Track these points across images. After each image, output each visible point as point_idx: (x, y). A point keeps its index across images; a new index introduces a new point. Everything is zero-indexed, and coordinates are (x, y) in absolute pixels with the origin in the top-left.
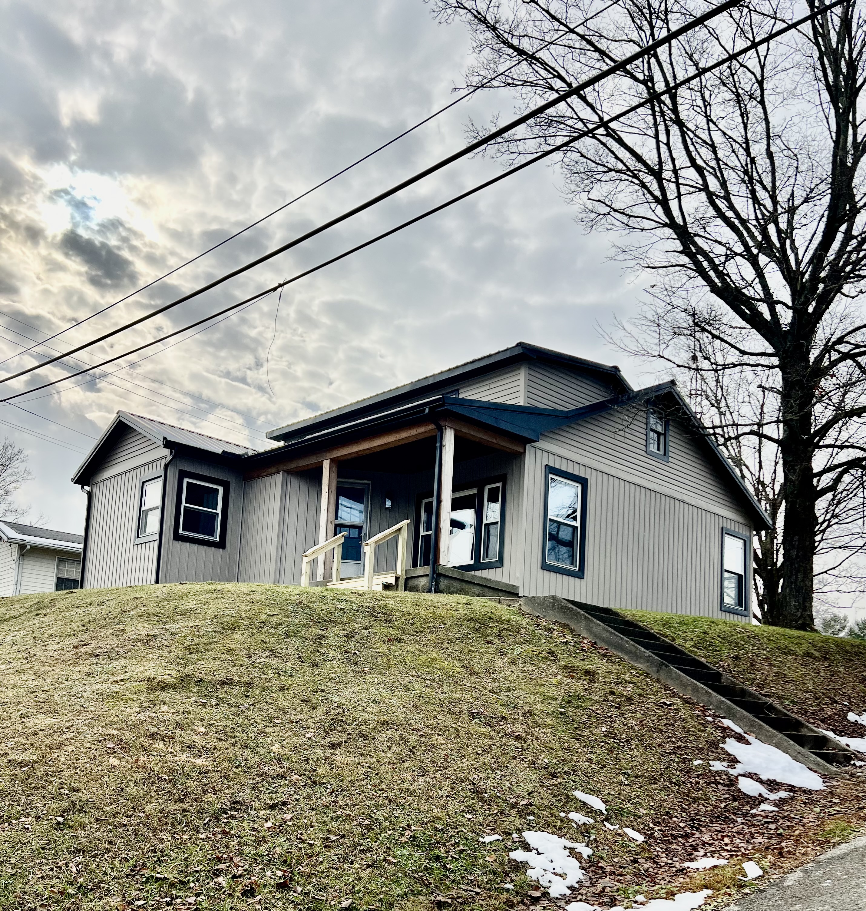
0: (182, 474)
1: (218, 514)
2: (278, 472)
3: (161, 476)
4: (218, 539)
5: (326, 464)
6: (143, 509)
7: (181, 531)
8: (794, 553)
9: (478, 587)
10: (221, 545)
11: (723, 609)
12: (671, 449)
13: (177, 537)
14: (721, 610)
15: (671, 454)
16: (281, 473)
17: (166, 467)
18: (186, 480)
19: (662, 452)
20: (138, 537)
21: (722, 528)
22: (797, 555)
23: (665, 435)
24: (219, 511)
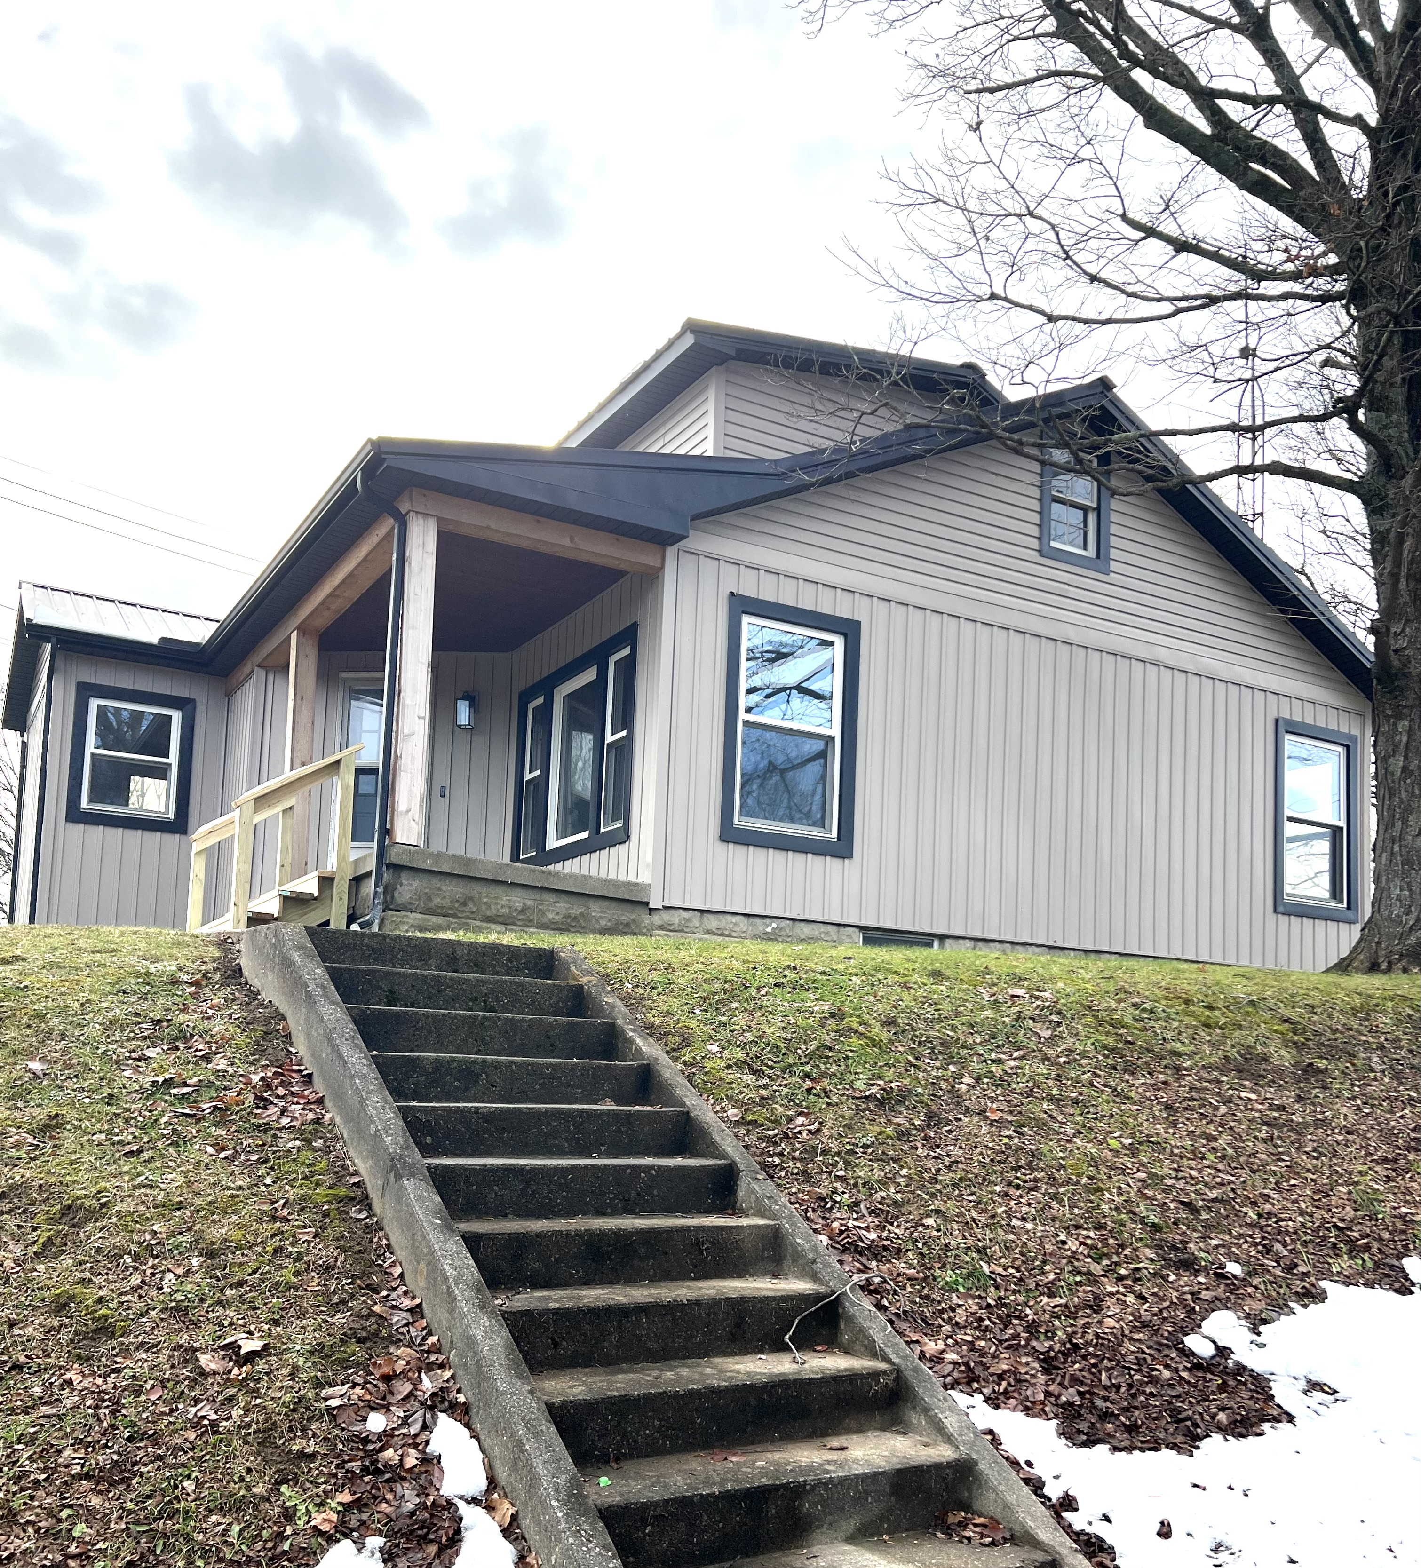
0: (85, 691)
1: (170, 765)
7: (84, 804)
8: (1397, 764)
9: (520, 892)
10: (178, 826)
11: (1281, 909)
12: (1114, 541)
13: (75, 815)
14: (1275, 911)
15: (1114, 554)
18: (94, 704)
19: (1091, 552)
21: (1277, 721)
22: (1405, 769)
23: (1098, 509)
24: (173, 758)
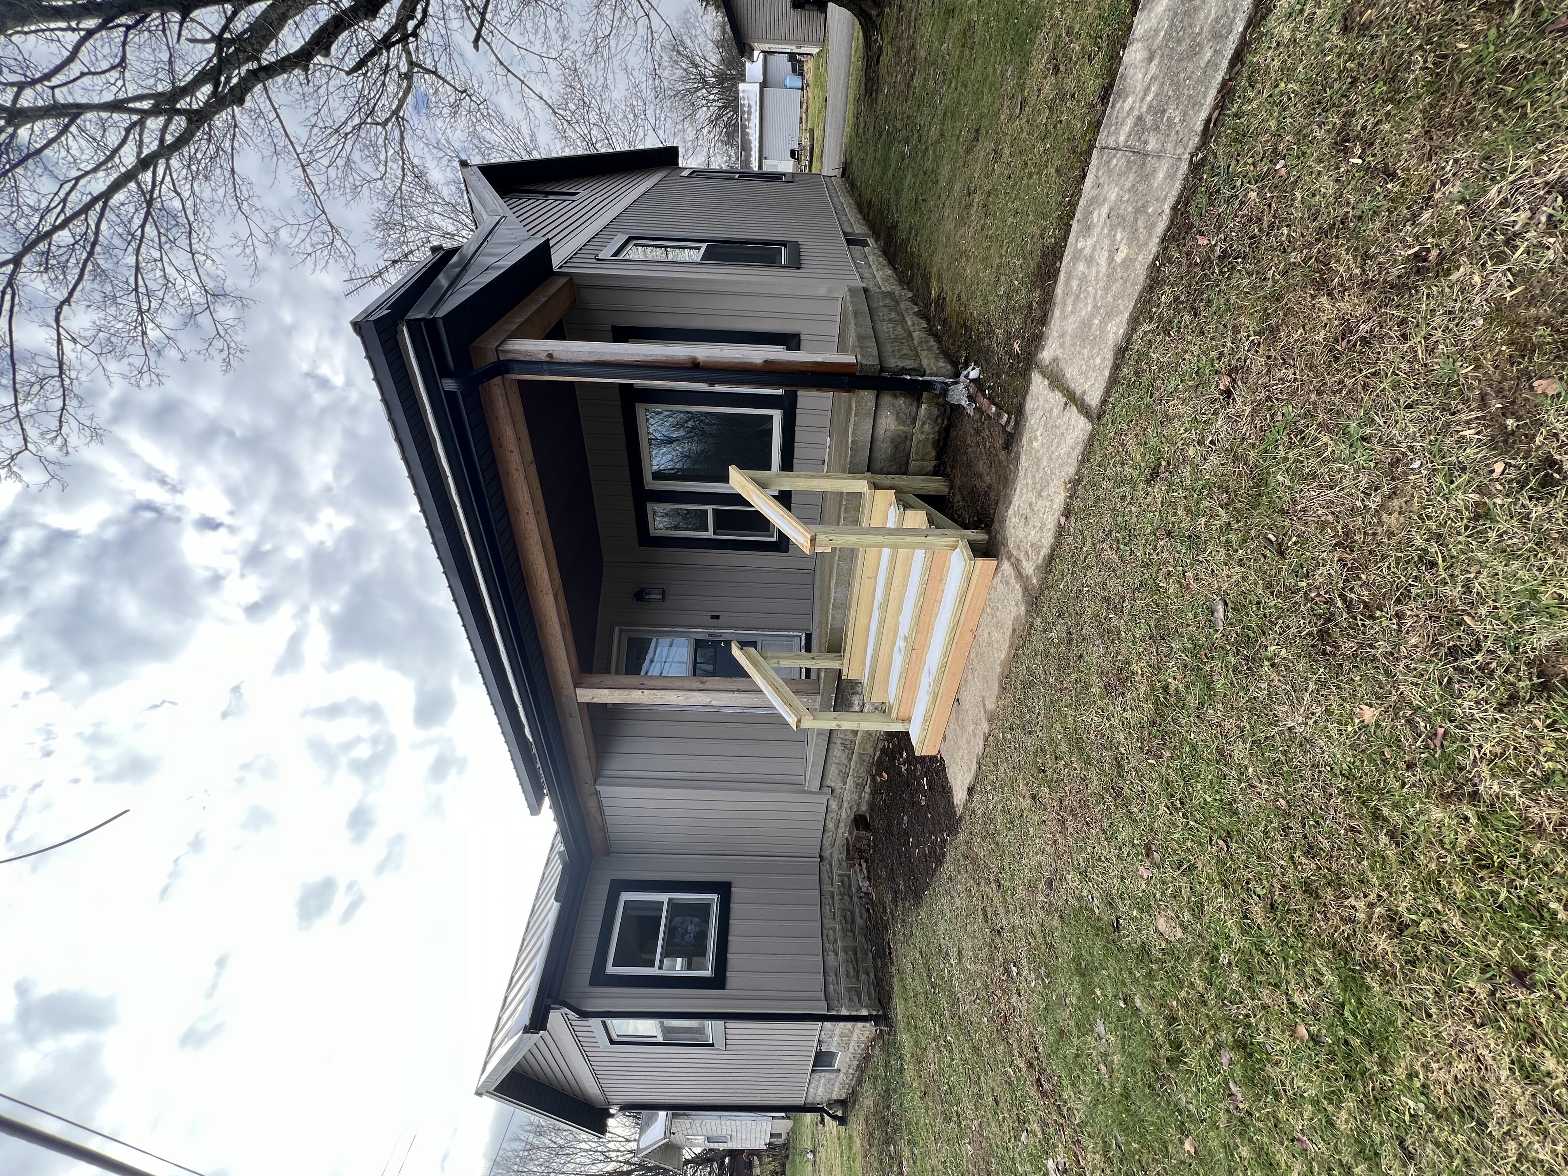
0: (599, 978)
1: (670, 900)
2: (597, 793)
3: (604, 1023)
4: (715, 897)
5: (586, 695)
6: (660, 1039)
7: (706, 974)
10: (724, 889)
13: (718, 981)
16: (598, 788)
17: (584, 1015)
18: (611, 970)
20: (712, 1045)
24: (663, 897)
